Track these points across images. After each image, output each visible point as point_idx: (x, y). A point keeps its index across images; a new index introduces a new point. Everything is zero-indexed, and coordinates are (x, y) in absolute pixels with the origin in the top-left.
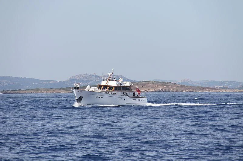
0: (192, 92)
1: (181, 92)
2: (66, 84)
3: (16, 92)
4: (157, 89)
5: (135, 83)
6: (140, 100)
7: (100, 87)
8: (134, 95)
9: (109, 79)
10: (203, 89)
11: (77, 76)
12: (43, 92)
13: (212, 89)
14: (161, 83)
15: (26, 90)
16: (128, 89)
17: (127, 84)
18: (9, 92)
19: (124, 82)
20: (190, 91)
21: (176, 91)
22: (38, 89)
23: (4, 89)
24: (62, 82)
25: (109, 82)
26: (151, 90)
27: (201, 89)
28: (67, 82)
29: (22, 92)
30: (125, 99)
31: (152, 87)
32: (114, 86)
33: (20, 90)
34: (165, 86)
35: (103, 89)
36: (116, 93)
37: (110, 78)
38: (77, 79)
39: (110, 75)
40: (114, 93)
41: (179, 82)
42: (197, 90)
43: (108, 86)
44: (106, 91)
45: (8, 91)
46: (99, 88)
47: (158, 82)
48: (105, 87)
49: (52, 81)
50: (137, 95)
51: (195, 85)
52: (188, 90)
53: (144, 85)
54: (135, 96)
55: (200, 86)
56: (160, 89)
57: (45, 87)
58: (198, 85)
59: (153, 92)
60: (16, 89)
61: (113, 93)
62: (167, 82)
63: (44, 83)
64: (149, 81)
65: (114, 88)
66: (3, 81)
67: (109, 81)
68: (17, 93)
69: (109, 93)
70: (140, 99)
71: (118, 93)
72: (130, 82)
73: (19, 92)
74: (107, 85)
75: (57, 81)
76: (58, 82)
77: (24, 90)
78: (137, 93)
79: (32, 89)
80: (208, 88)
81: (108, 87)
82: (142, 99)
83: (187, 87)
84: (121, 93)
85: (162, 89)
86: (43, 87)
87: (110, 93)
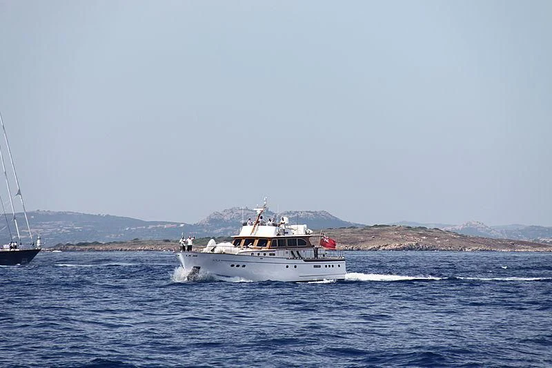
0: (488, 250)
1: (461, 250)
2: (201, 231)
3: (88, 247)
4: (406, 244)
5: (356, 230)
6: (329, 266)
7: (237, 242)
8: (316, 255)
9: (258, 222)
10: (512, 244)
11: (225, 213)
12: (147, 248)
13: (533, 245)
14: (416, 229)
15: (109, 244)
16: (302, 242)
17: (299, 231)
18: (70, 247)
19: (293, 227)
20: (483, 248)
21: (449, 248)
22: (136, 241)
23: (61, 242)
24: (191, 225)
25: (257, 230)
26: (393, 247)
27: (506, 246)
28: (203, 225)
29: (101, 248)
30: (295, 267)
31: (396, 240)
32: (270, 239)
33: (96, 243)
34: (424, 238)
35: (246, 244)
36: (274, 255)
37: (260, 220)
38: (226, 218)
39: (259, 212)
40: (270, 254)
41: (457, 228)
42: (497, 248)
43: (257, 238)
44: (251, 250)
45: (69, 244)
46: (235, 244)
47: (409, 228)
48: (249, 241)
49: (169, 223)
50: (324, 256)
51: (495, 234)
52: (476, 248)
53: (376, 234)
54: (319, 256)
55: (505, 237)
56: (414, 243)
57: (151, 237)
58: (500, 236)
59: (396, 250)
60: (88, 241)
61: (268, 254)
62: (428, 228)
63: (150, 227)
64: (388, 226)
65: (269, 242)
66: (59, 223)
67: (257, 226)
68: (89, 250)
69: (259, 254)
70: (331, 263)
71: (280, 253)
72: (305, 226)
73: (92, 247)
74: (253, 235)
75: (179, 224)
76: (182, 225)
77: (105, 244)
78: (322, 251)
79: (124, 241)
80: (523, 243)
81: (257, 241)
82: (336, 264)
83: (475, 241)
84: (287, 253)
85: (417, 244)
86: (149, 238)
87: (262, 254)
